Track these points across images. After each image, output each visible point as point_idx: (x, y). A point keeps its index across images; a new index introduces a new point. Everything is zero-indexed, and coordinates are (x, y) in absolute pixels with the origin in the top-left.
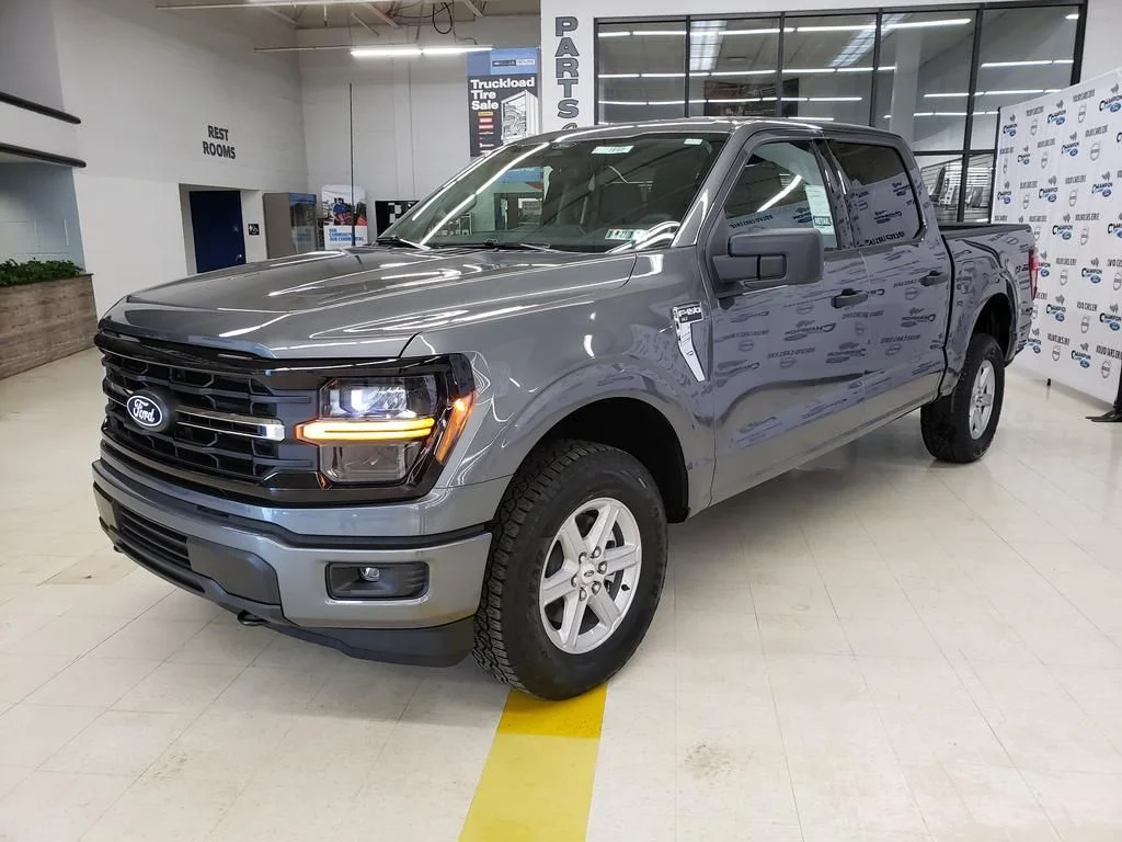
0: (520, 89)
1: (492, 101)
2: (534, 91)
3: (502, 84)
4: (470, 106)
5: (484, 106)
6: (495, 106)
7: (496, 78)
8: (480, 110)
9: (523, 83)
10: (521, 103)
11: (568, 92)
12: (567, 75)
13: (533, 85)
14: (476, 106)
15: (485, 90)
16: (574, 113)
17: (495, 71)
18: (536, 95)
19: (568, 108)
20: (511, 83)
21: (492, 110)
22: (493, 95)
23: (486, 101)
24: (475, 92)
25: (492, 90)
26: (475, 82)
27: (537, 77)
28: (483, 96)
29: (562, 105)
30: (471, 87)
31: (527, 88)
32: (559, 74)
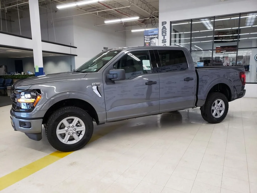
0: (155, 38)
1: (149, 40)
2: (157, 38)
3: (151, 37)
4: (144, 41)
5: (147, 41)
6: (149, 41)
7: (150, 35)
8: (146, 42)
9: (155, 36)
10: (154, 40)
11: (164, 38)
12: (164, 34)
13: (157, 36)
14: (145, 41)
15: (147, 38)
16: (165, 42)
17: (149, 34)
18: (158, 39)
19: (164, 41)
20: (153, 36)
21: (149, 42)
22: (149, 39)
23: (147, 40)
24: (145, 39)
25: (149, 38)
26: (145, 36)
27: (158, 35)
28: (147, 39)
29: (163, 41)
30: (145, 38)
31: (156, 37)
32: (162, 34)
